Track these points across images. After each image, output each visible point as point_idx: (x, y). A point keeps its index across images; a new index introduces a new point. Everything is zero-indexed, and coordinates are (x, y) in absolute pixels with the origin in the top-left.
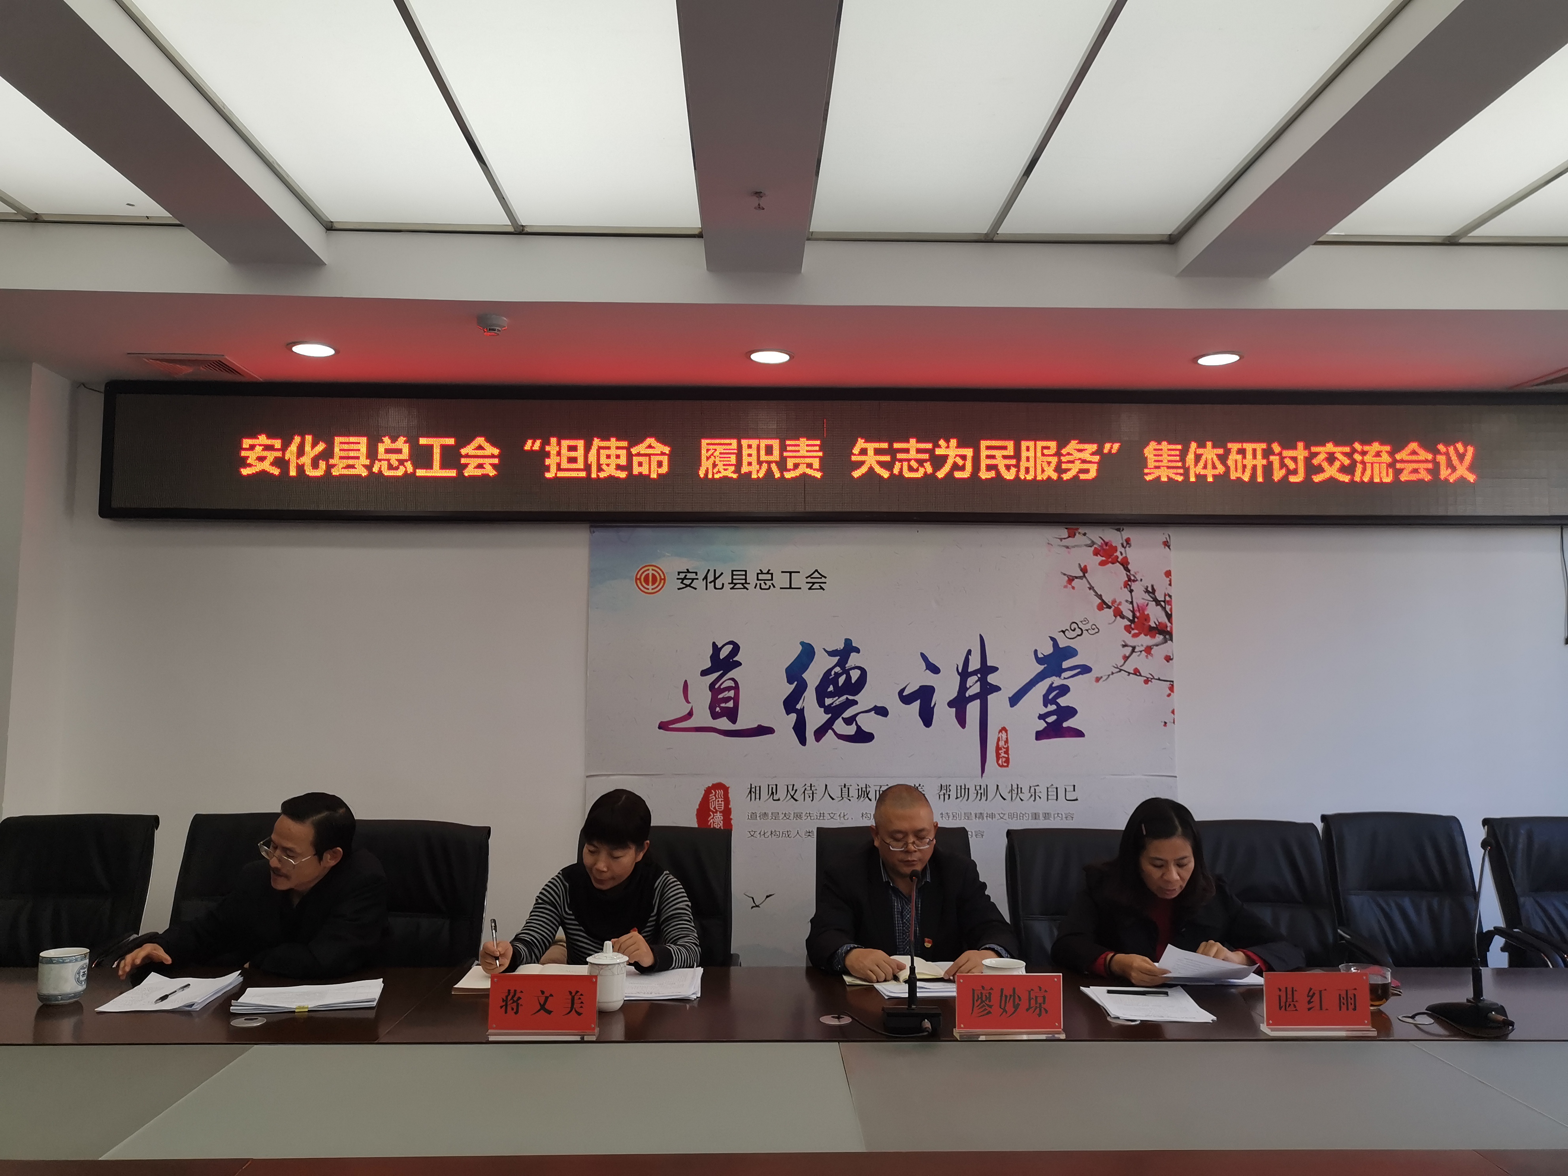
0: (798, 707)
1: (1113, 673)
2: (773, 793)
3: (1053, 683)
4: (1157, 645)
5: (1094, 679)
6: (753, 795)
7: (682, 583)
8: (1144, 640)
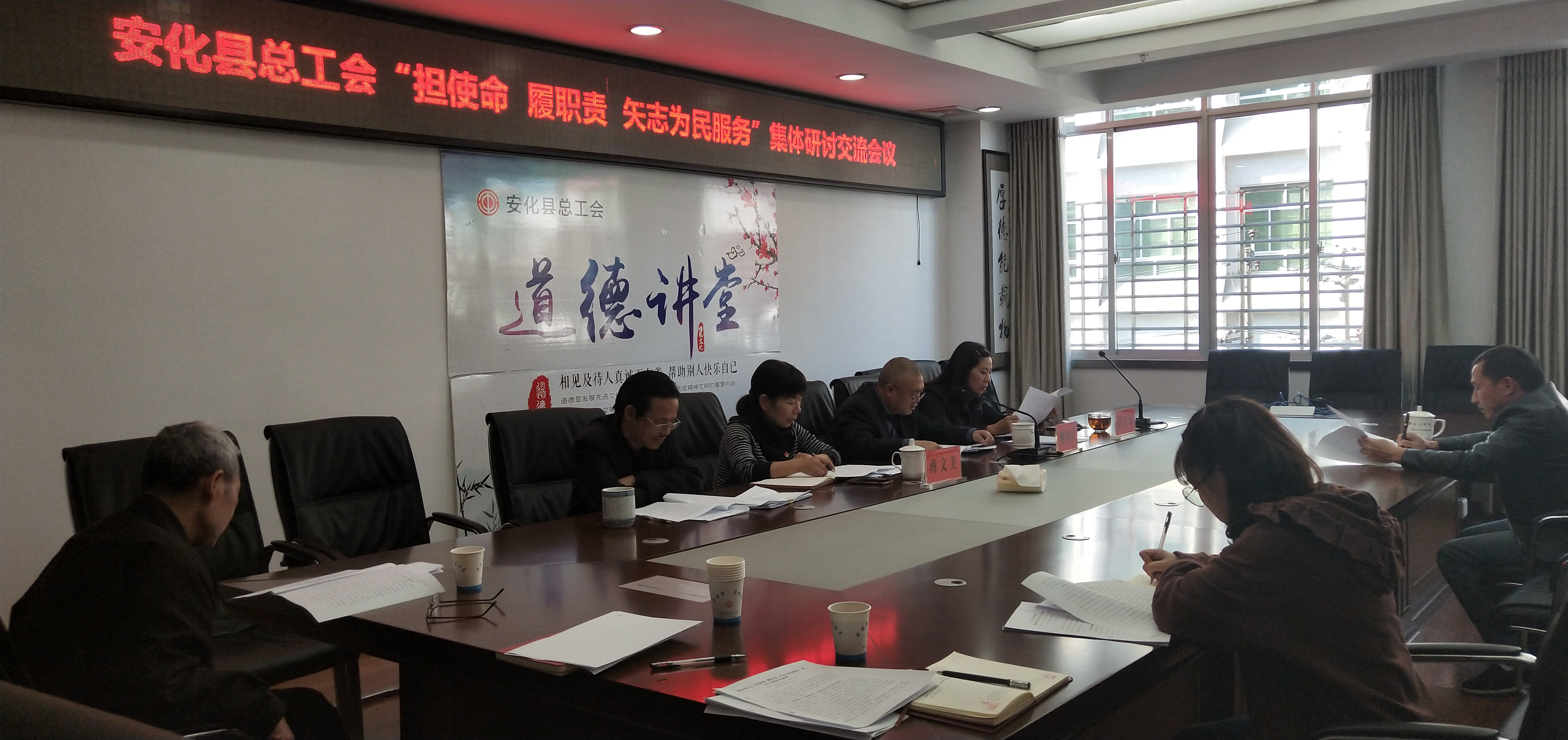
0: (590, 311)
1: (751, 283)
2: (576, 381)
3: (724, 291)
4: (771, 264)
5: (743, 287)
6: (564, 383)
7: (510, 207)
8: (765, 261)
